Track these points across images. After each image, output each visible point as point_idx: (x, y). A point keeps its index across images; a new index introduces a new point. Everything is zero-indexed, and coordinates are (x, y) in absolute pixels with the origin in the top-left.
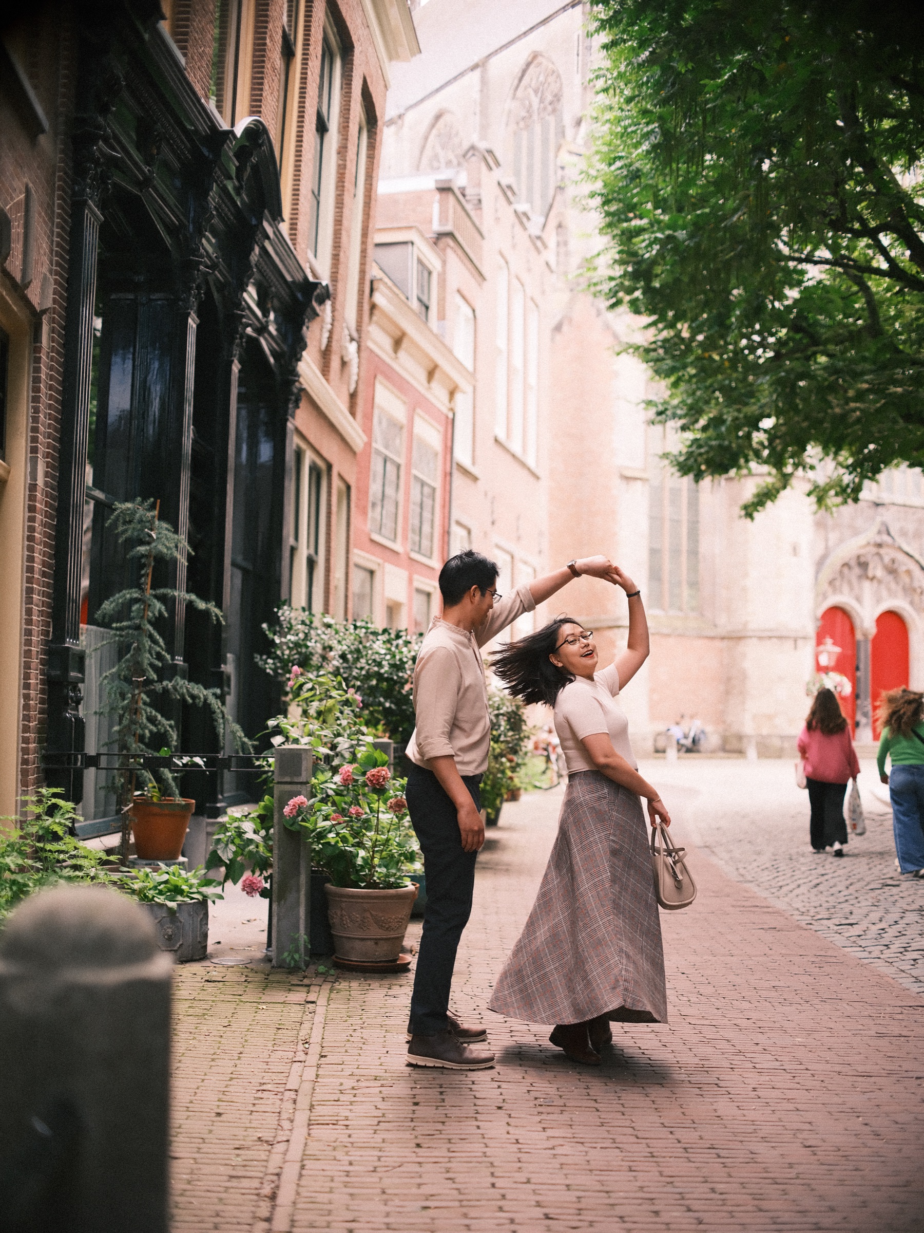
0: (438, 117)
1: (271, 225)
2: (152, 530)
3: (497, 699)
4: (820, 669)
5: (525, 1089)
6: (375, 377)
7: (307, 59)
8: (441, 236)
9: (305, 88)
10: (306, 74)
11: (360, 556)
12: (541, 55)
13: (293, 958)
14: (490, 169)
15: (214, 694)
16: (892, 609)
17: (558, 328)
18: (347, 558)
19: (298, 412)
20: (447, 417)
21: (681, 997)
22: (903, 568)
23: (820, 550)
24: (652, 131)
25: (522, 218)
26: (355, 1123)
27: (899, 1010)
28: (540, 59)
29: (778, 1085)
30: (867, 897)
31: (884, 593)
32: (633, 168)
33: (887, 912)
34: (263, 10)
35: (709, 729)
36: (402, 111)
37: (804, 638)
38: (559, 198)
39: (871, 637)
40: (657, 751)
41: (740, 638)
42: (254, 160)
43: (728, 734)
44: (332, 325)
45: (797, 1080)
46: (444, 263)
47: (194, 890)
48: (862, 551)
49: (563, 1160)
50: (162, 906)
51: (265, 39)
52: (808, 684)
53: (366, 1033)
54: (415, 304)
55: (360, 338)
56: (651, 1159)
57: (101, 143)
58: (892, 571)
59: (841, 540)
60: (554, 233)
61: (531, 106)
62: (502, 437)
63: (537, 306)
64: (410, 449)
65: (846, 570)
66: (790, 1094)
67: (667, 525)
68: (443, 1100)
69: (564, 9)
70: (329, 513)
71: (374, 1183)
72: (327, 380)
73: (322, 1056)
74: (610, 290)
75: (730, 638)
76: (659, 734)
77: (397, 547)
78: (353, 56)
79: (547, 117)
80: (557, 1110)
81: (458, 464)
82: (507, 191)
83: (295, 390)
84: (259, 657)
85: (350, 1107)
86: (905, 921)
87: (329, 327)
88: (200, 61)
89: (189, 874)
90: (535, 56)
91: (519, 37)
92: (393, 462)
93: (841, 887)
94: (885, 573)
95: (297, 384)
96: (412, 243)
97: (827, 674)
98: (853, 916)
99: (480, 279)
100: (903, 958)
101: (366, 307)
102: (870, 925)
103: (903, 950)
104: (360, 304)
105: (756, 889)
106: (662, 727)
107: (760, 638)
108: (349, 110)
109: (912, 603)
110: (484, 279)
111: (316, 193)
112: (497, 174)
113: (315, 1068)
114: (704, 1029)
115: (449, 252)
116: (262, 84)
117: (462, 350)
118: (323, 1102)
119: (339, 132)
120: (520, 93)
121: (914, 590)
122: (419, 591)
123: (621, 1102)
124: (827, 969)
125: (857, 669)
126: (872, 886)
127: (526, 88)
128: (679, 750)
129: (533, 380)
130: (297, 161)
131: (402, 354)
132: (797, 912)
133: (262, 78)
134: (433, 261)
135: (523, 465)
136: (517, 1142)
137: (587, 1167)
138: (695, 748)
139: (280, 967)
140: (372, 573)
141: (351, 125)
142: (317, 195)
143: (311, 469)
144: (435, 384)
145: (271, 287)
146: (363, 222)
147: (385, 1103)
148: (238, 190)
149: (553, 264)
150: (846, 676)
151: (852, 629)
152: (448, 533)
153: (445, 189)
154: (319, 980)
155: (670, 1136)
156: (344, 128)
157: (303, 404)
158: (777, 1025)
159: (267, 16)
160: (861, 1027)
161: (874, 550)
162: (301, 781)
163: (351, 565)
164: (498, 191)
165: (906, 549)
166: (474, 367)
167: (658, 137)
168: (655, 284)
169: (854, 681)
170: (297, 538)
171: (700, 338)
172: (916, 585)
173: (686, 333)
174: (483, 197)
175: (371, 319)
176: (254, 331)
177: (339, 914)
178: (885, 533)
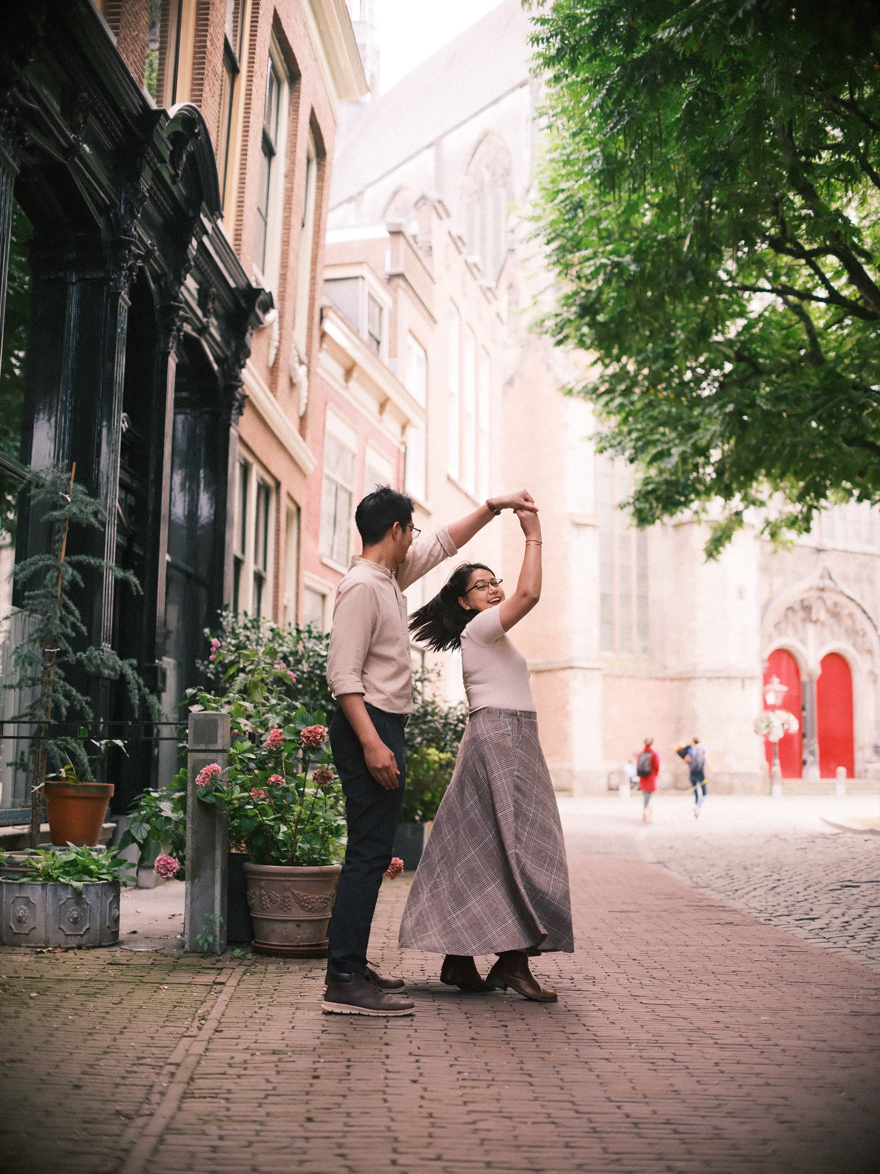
0: (395, 193)
1: (209, 220)
2: (66, 493)
4: (767, 707)
5: (447, 1064)
6: (326, 404)
7: (252, 76)
8: (393, 276)
9: (250, 104)
10: (251, 90)
11: (309, 578)
12: (492, 133)
13: (206, 940)
14: (440, 217)
15: (131, 665)
16: (835, 651)
17: (510, 383)
18: (298, 579)
19: (242, 419)
20: (399, 451)
21: (632, 980)
22: (846, 611)
23: (765, 594)
24: (595, 156)
25: (473, 269)
26: (237, 1096)
27: (874, 992)
28: (491, 137)
29: (744, 1060)
30: (827, 896)
31: (828, 635)
32: (576, 199)
33: (849, 908)
34: (204, 14)
36: (361, 188)
37: (752, 678)
38: (510, 261)
39: (816, 678)
40: (611, 789)
41: (689, 679)
42: (190, 147)
44: (280, 342)
45: (765, 1055)
46: (395, 302)
47: (105, 871)
48: (806, 596)
49: (483, 1135)
50: (66, 886)
51: (205, 41)
52: (756, 721)
53: (273, 1011)
54: (366, 338)
55: (309, 362)
56: (593, 1135)
57: (15, 89)
58: (835, 614)
59: (785, 585)
60: (506, 291)
61: (483, 180)
62: (455, 475)
63: (488, 353)
64: (362, 478)
65: (790, 614)
66: (758, 1069)
67: (617, 570)
68: (349, 1074)
69: (513, 90)
70: (278, 530)
71: (247, 1159)
72: (275, 396)
73: (217, 1031)
74: (556, 325)
75: (681, 679)
76: (612, 773)
78: (300, 83)
79: (498, 190)
80: (485, 1084)
82: (457, 241)
83: (238, 396)
84: (200, 661)
85: (237, 1080)
86: (870, 914)
87: (276, 344)
88: (133, 44)
89: (101, 855)
90: (486, 134)
91: (471, 117)
92: (345, 489)
94: (828, 616)
95: (240, 390)
96: (363, 278)
97: (774, 712)
98: (813, 912)
99: (431, 322)
101: (316, 334)
102: (833, 920)
104: (310, 329)
105: (710, 893)
106: (613, 766)
107: (709, 679)
108: (296, 135)
109: (854, 645)
110: (435, 322)
111: (264, 213)
112: (448, 224)
113: (206, 1043)
114: (657, 1008)
115: (400, 292)
116: (202, 85)
117: (413, 380)
118: (206, 1076)
119: (287, 157)
120: (472, 168)
121: (857, 632)
123: (559, 1076)
124: (790, 956)
125: (803, 709)
126: (832, 887)
127: (478, 163)
128: (632, 788)
129: (484, 425)
131: (353, 384)
132: (754, 911)
133: (202, 79)
134: (384, 298)
136: (431, 1116)
137: (515, 1143)
139: (193, 952)
140: (323, 596)
141: (298, 149)
142: (264, 216)
143: (260, 487)
144: (386, 417)
145: (211, 287)
146: (313, 250)
147: (279, 1077)
148: (174, 178)
149: (504, 315)
150: (793, 713)
151: (797, 671)
153: (396, 233)
154: (234, 964)
155: (617, 1111)
157: (247, 411)
158: (739, 1005)
159: (207, 19)
160: (833, 1007)
161: (817, 594)
162: (217, 748)
163: (302, 586)
164: (448, 240)
165: (849, 592)
166: (427, 403)
167: (601, 162)
168: (601, 318)
169: (801, 720)
170: (243, 551)
171: (646, 371)
172: (858, 627)
173: (631, 367)
174: (434, 245)
175: (321, 346)
176: (193, 329)
177: (258, 894)
178: (827, 576)
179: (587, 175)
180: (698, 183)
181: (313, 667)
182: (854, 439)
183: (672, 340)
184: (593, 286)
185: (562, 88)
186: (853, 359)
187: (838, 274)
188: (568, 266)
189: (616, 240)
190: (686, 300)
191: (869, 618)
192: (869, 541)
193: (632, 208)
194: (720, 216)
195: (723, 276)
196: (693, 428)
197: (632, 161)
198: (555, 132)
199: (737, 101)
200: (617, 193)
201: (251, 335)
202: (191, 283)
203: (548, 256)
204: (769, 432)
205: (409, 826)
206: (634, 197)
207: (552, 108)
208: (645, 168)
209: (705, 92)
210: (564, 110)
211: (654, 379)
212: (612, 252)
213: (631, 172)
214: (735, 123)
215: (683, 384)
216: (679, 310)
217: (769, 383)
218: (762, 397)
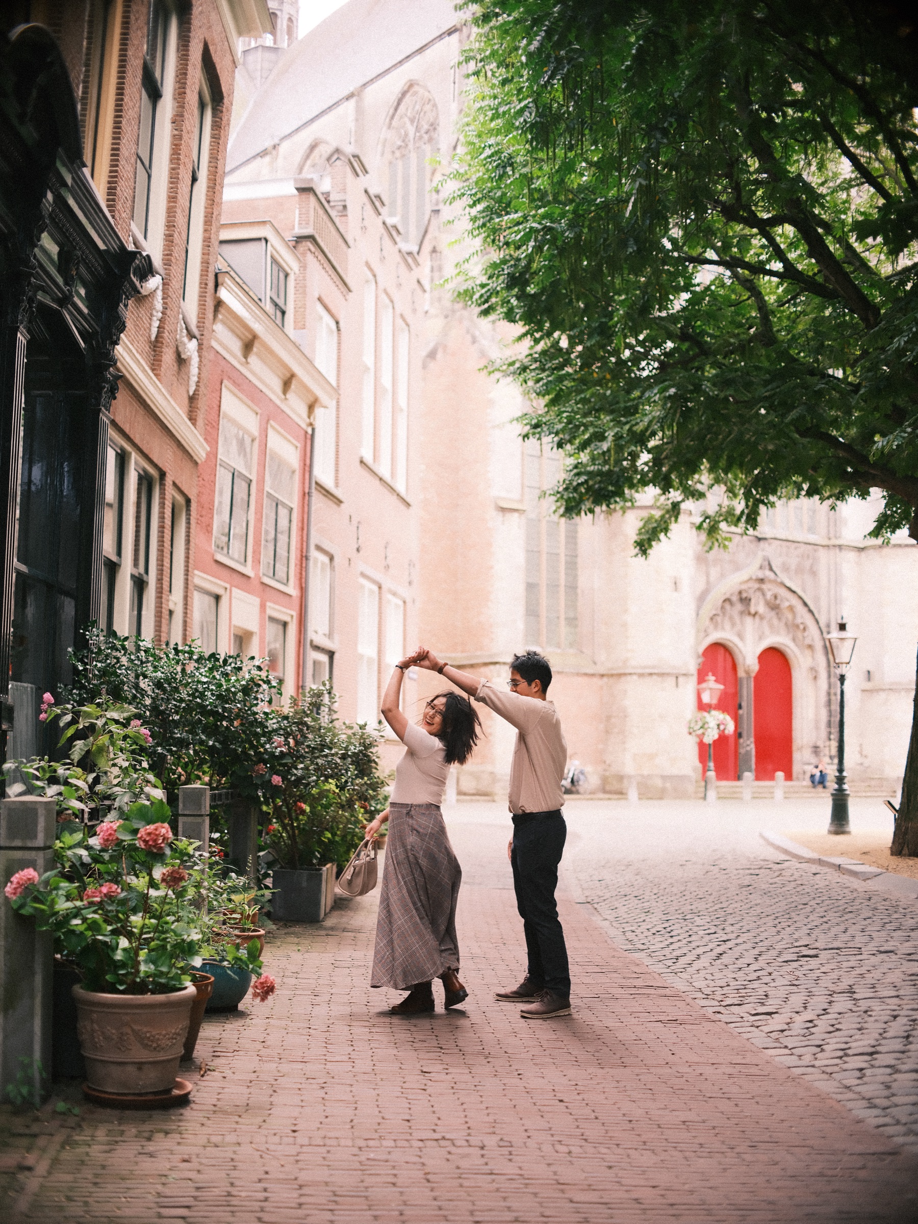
0: (313, 147)
1: (70, 171)
3: (344, 737)
4: (702, 707)
6: (221, 382)
8: (300, 239)
9: (127, 34)
11: (200, 578)
12: (418, 84)
13: (19, 1093)
14: (357, 175)
16: (775, 645)
17: (432, 355)
18: (187, 580)
19: (116, 403)
20: (306, 432)
22: (787, 604)
23: (701, 586)
24: (526, 106)
25: (392, 231)
28: (416, 88)
30: (782, 972)
31: (767, 631)
32: (505, 155)
33: (810, 994)
35: (588, 769)
36: (276, 141)
37: (686, 675)
38: (434, 222)
39: (753, 675)
41: (620, 675)
42: (42, 80)
43: (607, 774)
44: (164, 313)
46: (303, 266)
48: (744, 587)
52: (690, 722)
54: (269, 307)
55: (201, 335)
58: (774, 607)
59: (722, 576)
60: (429, 257)
61: (406, 135)
62: (369, 459)
63: (408, 325)
64: (262, 465)
65: (727, 606)
67: (544, 557)
69: (440, 37)
70: (162, 527)
72: (157, 375)
75: (610, 676)
77: (248, 570)
78: (191, 14)
79: (424, 147)
81: (317, 483)
82: (375, 201)
86: (836, 1008)
87: (160, 315)
90: (411, 85)
91: (395, 66)
92: (243, 477)
93: (749, 958)
94: (767, 610)
96: (266, 241)
97: (709, 712)
98: (770, 1002)
99: (343, 289)
100: (845, 1066)
101: (210, 302)
102: (794, 1015)
103: (841, 1053)
104: (202, 297)
105: (647, 961)
107: (641, 675)
108: (186, 74)
109: (794, 640)
110: (349, 290)
111: (147, 163)
112: (364, 181)
115: (310, 257)
117: (325, 361)
119: (175, 99)
120: (395, 123)
121: (797, 626)
122: (272, 619)
125: (740, 707)
126: (785, 957)
127: (401, 117)
129: (402, 401)
130: (116, 117)
131: (252, 359)
132: (699, 995)
134: (289, 260)
135: (392, 489)
138: (574, 789)
140: (217, 598)
141: (188, 91)
142: (147, 166)
143: (140, 478)
144: (291, 396)
145: (74, 249)
148: (22, 118)
149: (426, 283)
150: (729, 713)
151: (734, 667)
152: (307, 558)
153: (306, 190)
156: (180, 94)
157: (122, 395)
161: (756, 585)
162: (36, 845)
163: (190, 587)
164: (365, 199)
165: (788, 585)
166: (338, 380)
167: (533, 114)
168: (531, 290)
169: (737, 719)
170: (119, 553)
171: (580, 348)
172: (799, 620)
173: (564, 343)
174: (348, 204)
175: (215, 316)
176: (53, 300)
177: (89, 1028)
178: (767, 567)
179: (517, 128)
180: (642, 141)
181: (193, 695)
182: (808, 429)
183: (610, 316)
184: (522, 253)
185: (491, 28)
186: (808, 340)
187: (792, 245)
188: (495, 231)
189: (549, 203)
190: (626, 272)
191: (810, 611)
192: (811, 530)
193: (568, 167)
194: (668, 176)
195: (668, 245)
196: (632, 411)
197: (569, 113)
198: (482, 79)
199: (692, 45)
200: (551, 150)
201: (126, 306)
202: (49, 244)
203: (474, 219)
204: (714, 419)
205: (305, 873)
206: (571, 155)
207: (480, 50)
208: (583, 123)
209: (657, 34)
210: (494, 53)
211: (588, 358)
212: (544, 217)
213: (568, 126)
214: (687, 72)
215: (621, 363)
216: (618, 281)
217: (715, 365)
218: (708, 380)
